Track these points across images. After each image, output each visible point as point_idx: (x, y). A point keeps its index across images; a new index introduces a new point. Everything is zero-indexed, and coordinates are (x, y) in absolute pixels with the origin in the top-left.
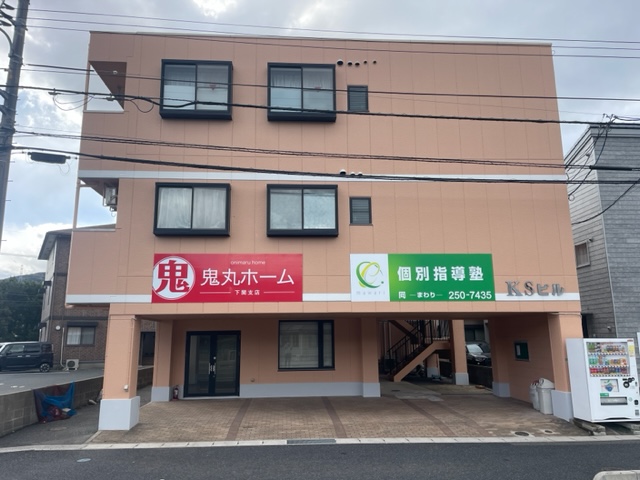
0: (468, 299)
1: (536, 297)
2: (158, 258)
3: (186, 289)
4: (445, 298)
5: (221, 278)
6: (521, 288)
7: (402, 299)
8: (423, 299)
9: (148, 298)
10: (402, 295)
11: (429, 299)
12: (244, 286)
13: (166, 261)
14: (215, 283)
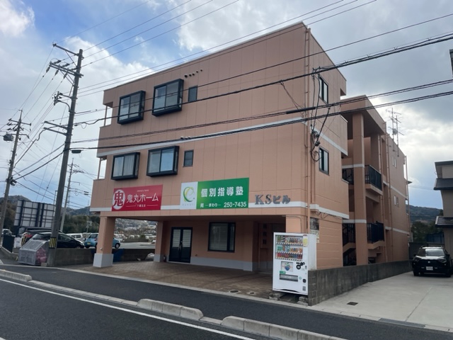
0: (233, 207)
1: (272, 205)
2: (115, 190)
3: (122, 205)
4: (222, 207)
5: (133, 199)
6: (264, 198)
7: (202, 208)
8: (211, 208)
9: (110, 209)
10: (202, 205)
11: (215, 208)
12: (140, 203)
13: (117, 192)
14: (131, 201)
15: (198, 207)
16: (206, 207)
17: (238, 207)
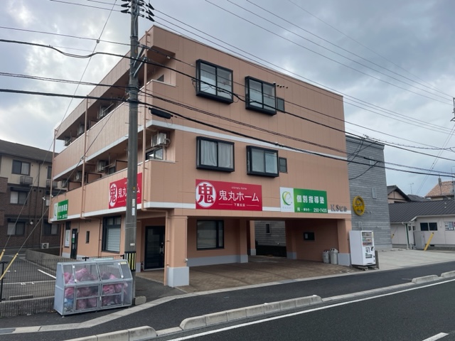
0: (320, 212)
1: (339, 212)
2: (198, 182)
3: (212, 202)
4: (312, 211)
5: (228, 196)
6: (335, 208)
7: (299, 211)
8: (305, 212)
9: (194, 206)
10: (299, 209)
11: (307, 212)
12: (238, 201)
13: (202, 184)
14: (225, 199)
15: (296, 211)
16: (302, 211)
17: (322, 212)
